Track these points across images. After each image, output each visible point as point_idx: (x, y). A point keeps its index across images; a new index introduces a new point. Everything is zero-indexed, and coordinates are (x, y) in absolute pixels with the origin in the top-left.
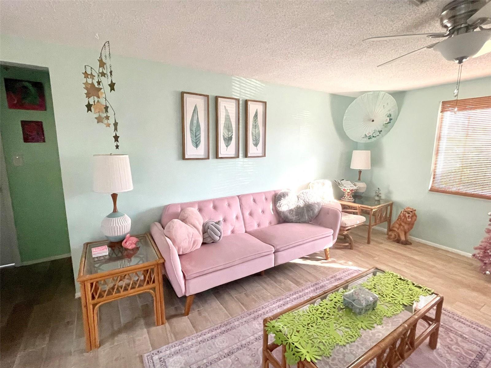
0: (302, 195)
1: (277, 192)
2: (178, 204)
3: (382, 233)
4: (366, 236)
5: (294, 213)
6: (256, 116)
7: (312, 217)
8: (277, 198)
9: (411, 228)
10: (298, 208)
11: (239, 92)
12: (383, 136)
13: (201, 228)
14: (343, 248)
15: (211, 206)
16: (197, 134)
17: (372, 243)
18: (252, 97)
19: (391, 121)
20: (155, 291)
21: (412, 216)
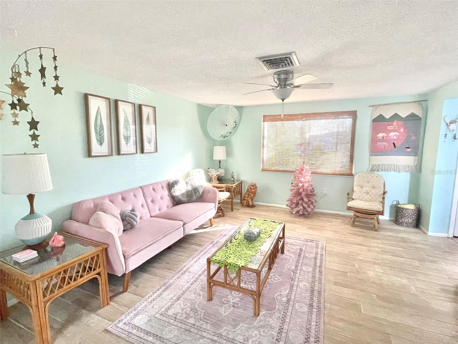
0: (189, 181)
1: (169, 181)
2: (90, 199)
3: (237, 203)
4: (231, 207)
5: (185, 196)
6: (148, 118)
7: (198, 197)
8: (170, 186)
9: (255, 196)
10: (188, 192)
11: (133, 97)
12: (232, 136)
13: (119, 217)
14: (218, 217)
15: (120, 197)
16: (101, 133)
17: (234, 210)
18: (143, 102)
19: (236, 126)
20: (100, 276)
21: (255, 188)
